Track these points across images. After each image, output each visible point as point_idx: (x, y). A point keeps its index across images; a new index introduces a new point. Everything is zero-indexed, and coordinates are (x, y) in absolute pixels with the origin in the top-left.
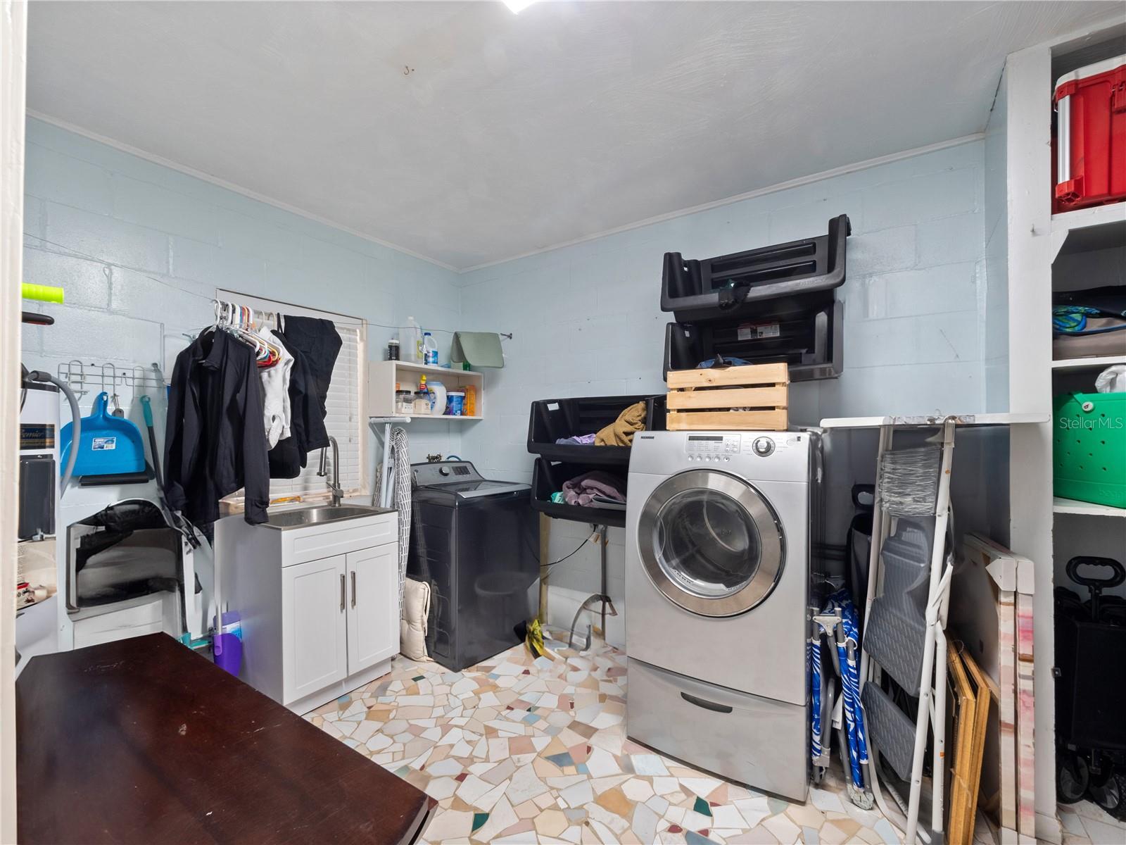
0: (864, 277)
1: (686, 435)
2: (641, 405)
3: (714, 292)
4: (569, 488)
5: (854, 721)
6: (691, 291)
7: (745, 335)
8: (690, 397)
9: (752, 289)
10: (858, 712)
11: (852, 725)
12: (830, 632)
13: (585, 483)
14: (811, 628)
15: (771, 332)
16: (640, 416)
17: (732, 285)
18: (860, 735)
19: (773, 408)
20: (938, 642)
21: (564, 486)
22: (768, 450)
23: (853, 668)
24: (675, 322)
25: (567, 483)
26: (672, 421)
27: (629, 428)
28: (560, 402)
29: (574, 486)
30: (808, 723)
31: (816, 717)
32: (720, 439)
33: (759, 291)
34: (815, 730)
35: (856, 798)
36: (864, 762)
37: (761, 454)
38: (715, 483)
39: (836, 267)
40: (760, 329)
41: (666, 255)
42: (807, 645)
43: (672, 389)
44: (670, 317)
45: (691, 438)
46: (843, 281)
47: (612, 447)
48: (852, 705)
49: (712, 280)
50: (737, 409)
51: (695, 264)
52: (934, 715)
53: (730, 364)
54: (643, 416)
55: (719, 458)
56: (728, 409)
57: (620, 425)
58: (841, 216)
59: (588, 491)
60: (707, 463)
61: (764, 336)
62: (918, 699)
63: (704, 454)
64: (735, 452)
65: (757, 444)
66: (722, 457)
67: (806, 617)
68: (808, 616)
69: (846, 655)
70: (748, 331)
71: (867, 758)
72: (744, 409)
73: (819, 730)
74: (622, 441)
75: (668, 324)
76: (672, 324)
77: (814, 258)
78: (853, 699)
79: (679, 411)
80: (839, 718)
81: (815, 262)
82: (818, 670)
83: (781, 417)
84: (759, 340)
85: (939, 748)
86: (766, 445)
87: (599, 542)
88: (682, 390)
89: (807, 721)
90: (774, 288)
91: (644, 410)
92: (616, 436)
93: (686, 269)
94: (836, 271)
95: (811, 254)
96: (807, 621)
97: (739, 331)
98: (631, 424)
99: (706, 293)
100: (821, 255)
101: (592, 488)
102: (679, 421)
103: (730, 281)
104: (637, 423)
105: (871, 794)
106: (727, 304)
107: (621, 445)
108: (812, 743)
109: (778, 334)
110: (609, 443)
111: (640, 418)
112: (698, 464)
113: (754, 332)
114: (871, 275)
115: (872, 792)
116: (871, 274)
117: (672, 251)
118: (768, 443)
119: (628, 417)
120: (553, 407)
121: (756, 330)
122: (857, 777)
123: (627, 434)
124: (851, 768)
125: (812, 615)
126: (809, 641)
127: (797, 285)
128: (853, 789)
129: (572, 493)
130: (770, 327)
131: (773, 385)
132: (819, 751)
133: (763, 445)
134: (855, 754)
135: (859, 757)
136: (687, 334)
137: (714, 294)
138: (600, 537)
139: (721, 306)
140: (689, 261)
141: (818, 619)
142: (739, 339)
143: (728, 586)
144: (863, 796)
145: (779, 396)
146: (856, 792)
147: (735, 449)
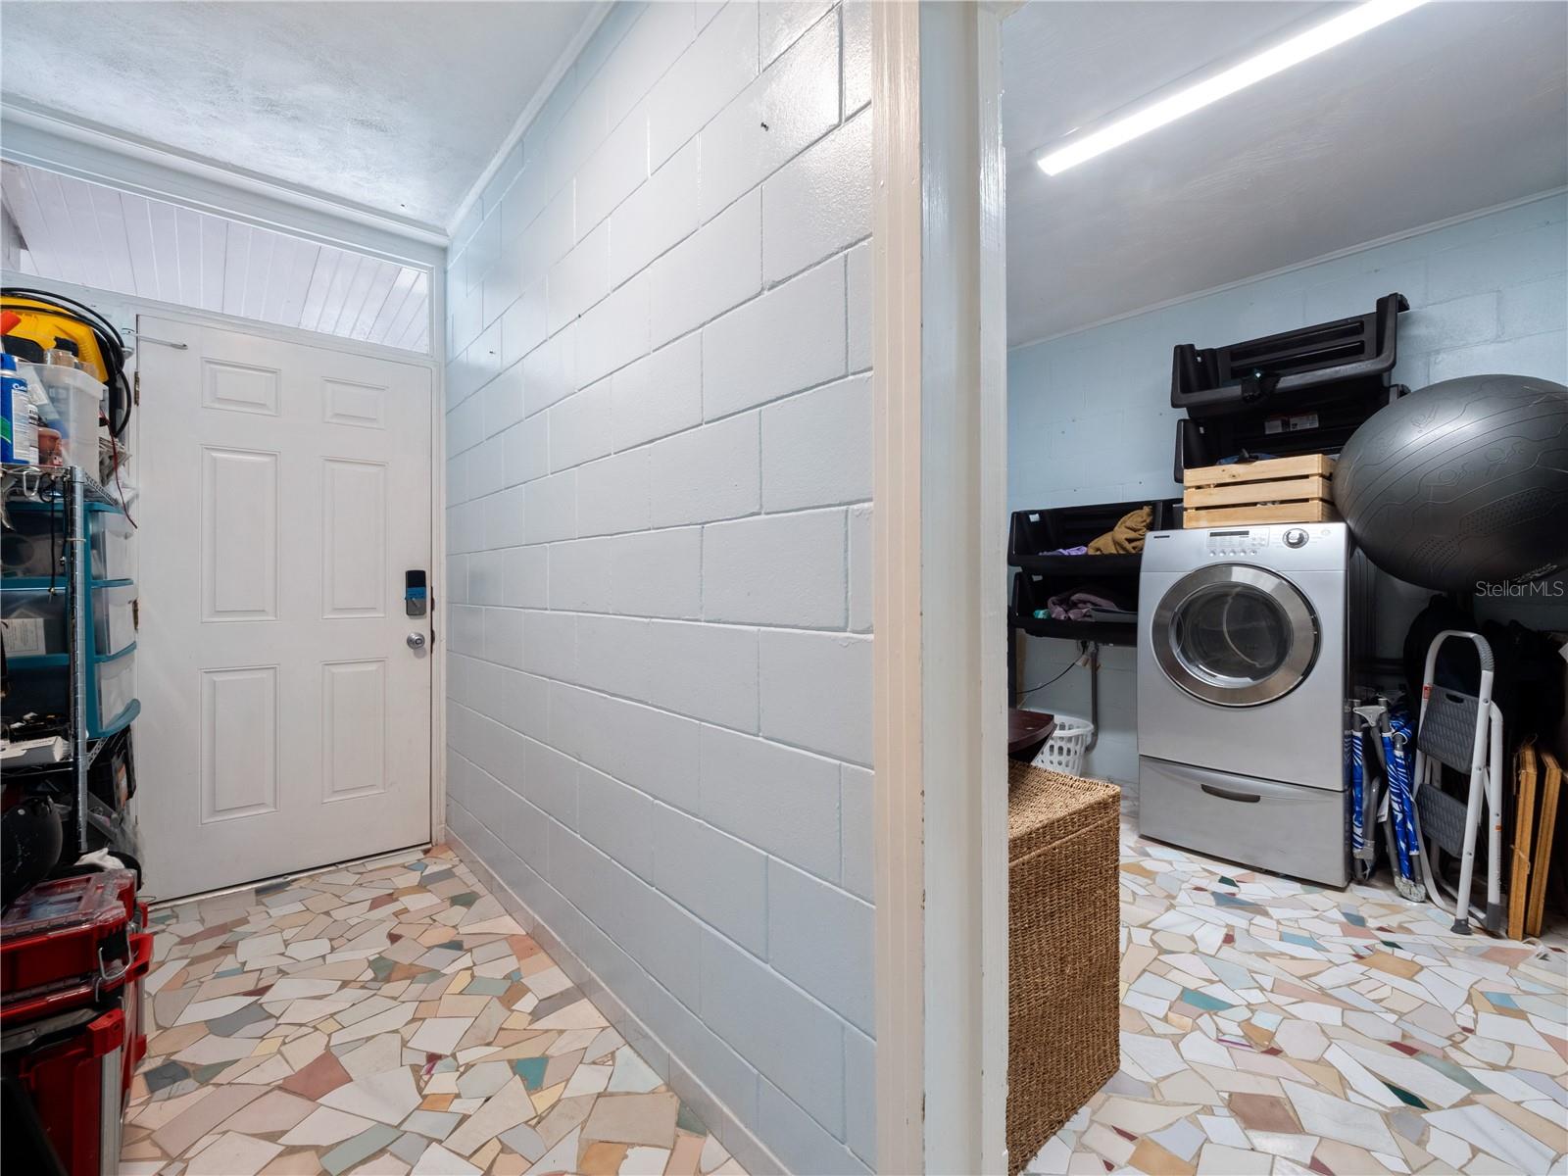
0: (1429, 354)
1: (1207, 532)
2: (1146, 509)
3: (1235, 385)
4: (1054, 604)
5: (1402, 811)
6: (1206, 384)
7: (1274, 428)
8: (1211, 494)
9: (1282, 379)
10: (1406, 802)
11: (1400, 817)
12: (1372, 722)
13: (1076, 597)
14: (1350, 720)
15: (1309, 423)
16: (1145, 521)
17: (1258, 375)
18: (1410, 826)
19: (1307, 500)
20: (1493, 717)
21: (1050, 602)
22: (1301, 541)
23: (1400, 758)
24: (1187, 418)
25: (1053, 598)
26: (1190, 519)
27: (1132, 535)
28: (1041, 513)
29: (1060, 603)
30: (1348, 816)
31: (1357, 809)
32: (1247, 533)
33: (1289, 381)
34: (1356, 823)
35: (1405, 891)
36: (1414, 853)
37: (1292, 545)
38: (1240, 576)
39: (1384, 350)
40: (1293, 421)
41: (1176, 348)
42: (1345, 737)
43: (1189, 487)
44: (1183, 413)
45: (1212, 535)
46: (1393, 365)
47: (1111, 555)
48: (1399, 795)
49: (1232, 368)
50: (1265, 503)
51: (1211, 354)
52: (1489, 789)
53: (1257, 459)
54: (1148, 521)
55: (1245, 552)
56: (1255, 504)
57: (1121, 532)
58: (1391, 295)
59: (1080, 605)
60: (1231, 557)
61: (1299, 428)
62: (1469, 777)
63: (1226, 550)
64: (1262, 545)
65: (1287, 536)
66: (1248, 551)
67: (1343, 709)
68: (1346, 707)
69: (1393, 745)
70: (1278, 423)
71: (1418, 849)
72: (1274, 502)
73: (1360, 823)
74: (1124, 549)
75: (1180, 421)
76: (1184, 420)
77: (1362, 337)
78: (1400, 790)
79: (1197, 509)
80: (1385, 811)
81: (1362, 342)
82: (1359, 761)
83: (1316, 508)
84: (1293, 432)
85: (1495, 821)
86: (1298, 536)
87: (1088, 666)
88: (1199, 487)
89: (1345, 813)
90: (1309, 377)
91: (1149, 515)
92: (1116, 543)
93: (1199, 359)
94: (1383, 356)
95: (1359, 334)
96: (1344, 714)
97: (1267, 424)
98: (1135, 530)
99: (1224, 386)
100: (1368, 335)
101: (1085, 602)
102: (1198, 519)
103: (1256, 370)
104: (1140, 530)
105: (1422, 886)
106: (1252, 397)
107: (1122, 552)
108: (1353, 837)
109: (1316, 425)
110: (1106, 552)
111: (1144, 524)
112: (1221, 558)
113: (1286, 424)
114: (1438, 352)
115: (1424, 885)
116: (1437, 350)
117: (1184, 343)
118: (1301, 535)
119: (1128, 524)
120: (1034, 518)
121: (1289, 422)
122: (1405, 868)
123: (1130, 541)
124: (1399, 860)
125: (1352, 706)
126: (1347, 732)
127: (1337, 372)
128: (1401, 882)
129: (1059, 609)
130: (1305, 417)
131: (1306, 477)
132: (1362, 845)
133: (1294, 537)
134: (1403, 845)
135: (1409, 848)
136: (1202, 430)
137: (1235, 387)
138: (1090, 661)
139: (1244, 399)
140: (1203, 351)
141: (1358, 710)
142: (1267, 432)
143: (1253, 678)
144: (1414, 889)
145: (1314, 488)
146: (1405, 884)
147: (1263, 543)
